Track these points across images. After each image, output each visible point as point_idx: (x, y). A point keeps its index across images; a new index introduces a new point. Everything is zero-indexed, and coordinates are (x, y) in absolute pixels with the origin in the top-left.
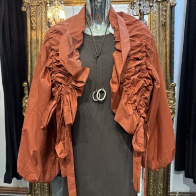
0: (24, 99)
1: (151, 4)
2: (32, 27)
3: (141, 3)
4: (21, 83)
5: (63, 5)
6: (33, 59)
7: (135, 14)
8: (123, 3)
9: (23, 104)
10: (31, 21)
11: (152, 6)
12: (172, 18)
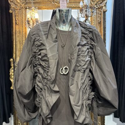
0: (11, 69)
2: (16, 23)
3: (87, 10)
4: (9, 59)
5: (37, 10)
6: (17, 43)
7: (83, 17)
8: (74, 9)
9: (10, 73)
10: (16, 19)
11: (94, 12)
12: (104, 19)
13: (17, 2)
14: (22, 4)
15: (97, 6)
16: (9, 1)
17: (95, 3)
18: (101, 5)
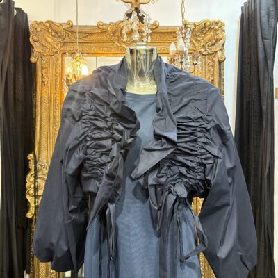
0: (29, 176)
1: (195, 62)
2: (43, 82)
3: (183, 60)
4: (26, 155)
6: (43, 123)
9: (26, 182)
10: (42, 74)
12: (221, 75)
13: (46, 41)
14: (57, 45)
15: (206, 51)
16: (31, 40)
17: (202, 44)
18: (214, 48)
